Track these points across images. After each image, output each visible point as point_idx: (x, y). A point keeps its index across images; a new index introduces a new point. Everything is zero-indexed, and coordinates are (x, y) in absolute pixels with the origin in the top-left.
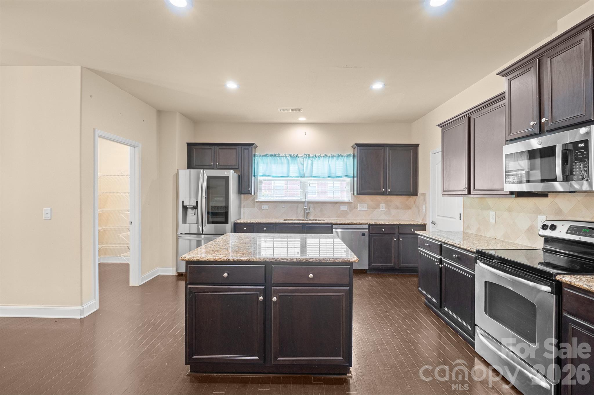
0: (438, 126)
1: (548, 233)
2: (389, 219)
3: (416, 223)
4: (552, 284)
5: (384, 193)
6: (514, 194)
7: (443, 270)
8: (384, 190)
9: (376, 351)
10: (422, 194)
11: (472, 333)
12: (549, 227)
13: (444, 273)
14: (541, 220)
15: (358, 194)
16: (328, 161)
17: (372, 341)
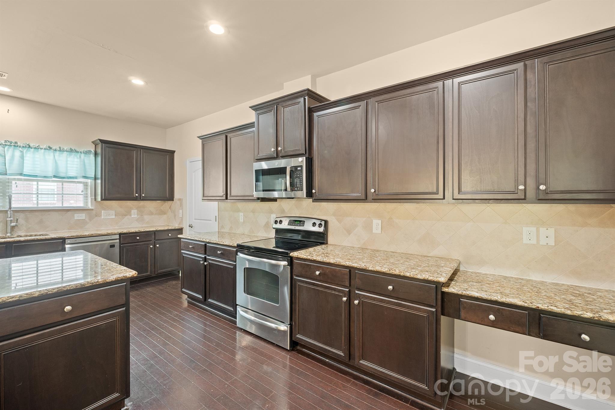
0: (199, 137)
1: (278, 226)
2: (142, 226)
3: (173, 228)
4: (288, 259)
5: (137, 198)
6: (259, 200)
7: (208, 267)
8: (137, 195)
9: (150, 367)
10: (178, 199)
11: (234, 312)
12: (278, 222)
13: (208, 269)
14: (273, 217)
15: (102, 200)
16: (54, 156)
17: (142, 359)
